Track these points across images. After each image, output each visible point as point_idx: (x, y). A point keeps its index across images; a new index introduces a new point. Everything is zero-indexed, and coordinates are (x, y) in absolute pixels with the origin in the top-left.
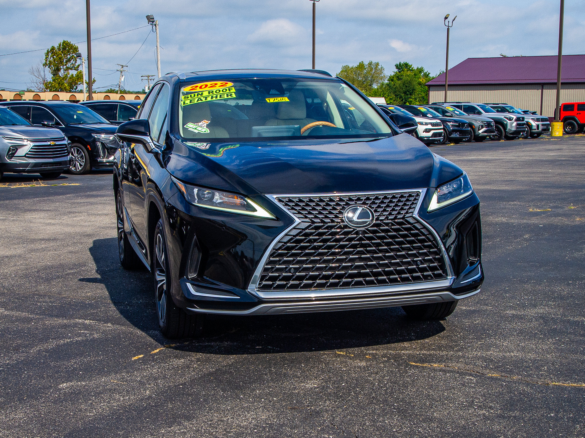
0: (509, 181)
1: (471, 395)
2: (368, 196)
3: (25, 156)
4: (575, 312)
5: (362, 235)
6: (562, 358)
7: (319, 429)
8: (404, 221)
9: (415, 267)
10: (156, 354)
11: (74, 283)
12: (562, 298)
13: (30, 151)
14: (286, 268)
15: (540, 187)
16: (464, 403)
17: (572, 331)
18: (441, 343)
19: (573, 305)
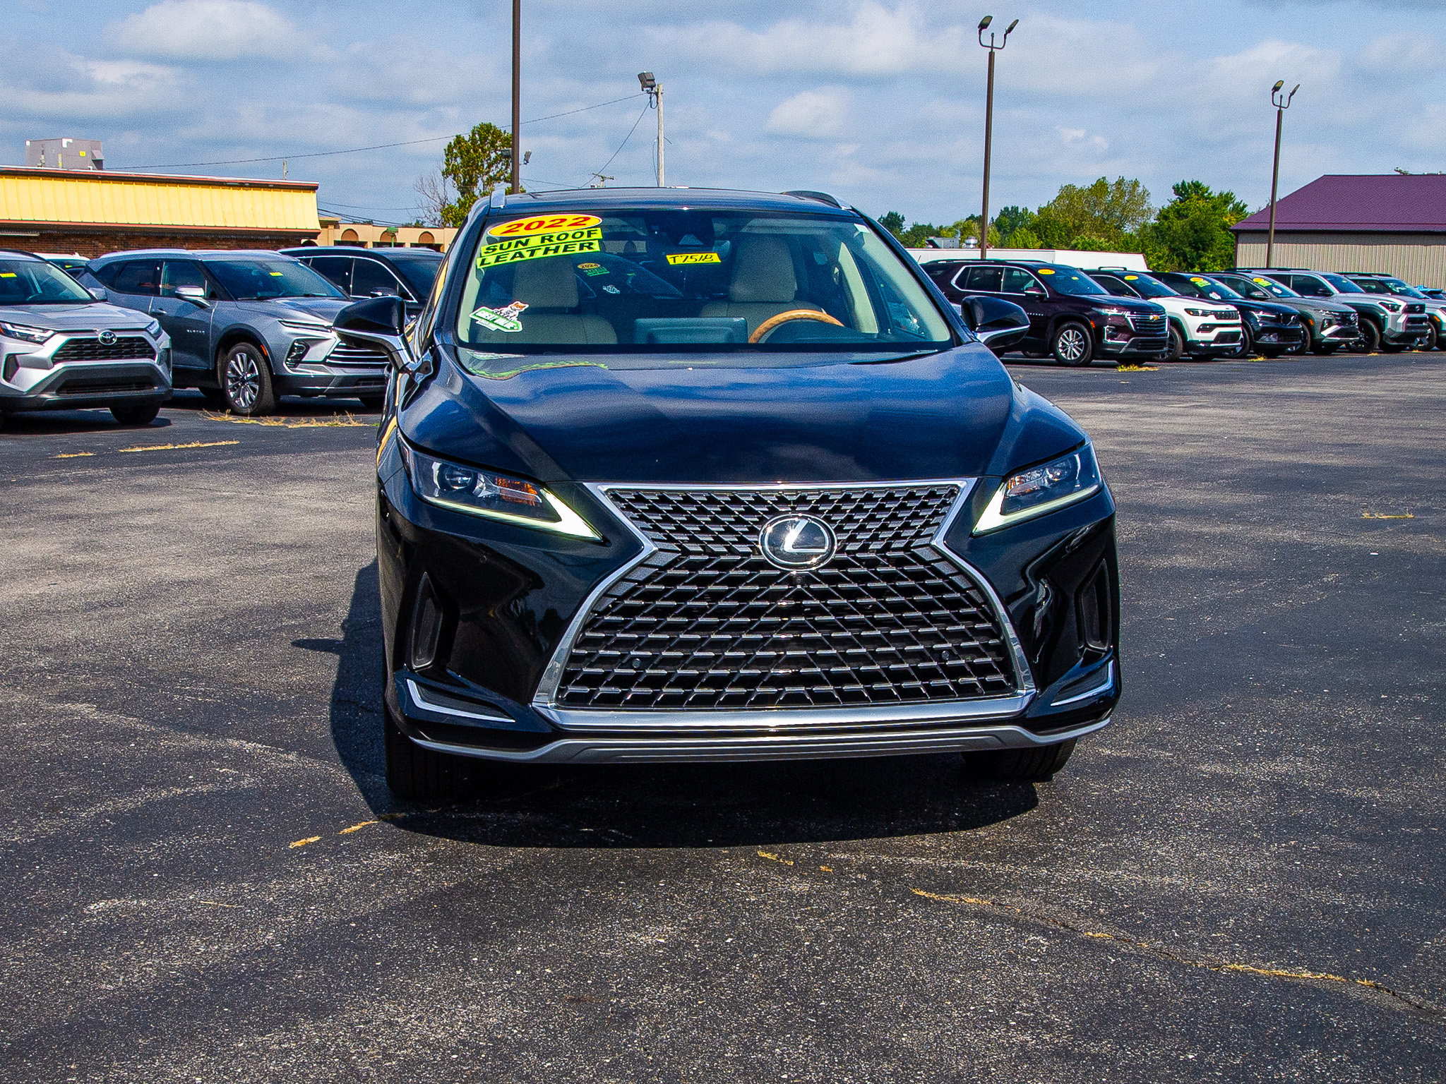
0: (1348, 445)
1: (1018, 988)
2: (826, 493)
3: (324, 362)
4: (1363, 775)
5: (802, 585)
6: (1283, 896)
7: (608, 1061)
8: (909, 555)
9: (935, 664)
10: (347, 836)
11: (280, 649)
12: (1347, 736)
13: (334, 352)
14: (622, 656)
15: (1409, 461)
16: (990, 1011)
17: (1335, 824)
18: (1011, 842)
19: (1365, 756)
